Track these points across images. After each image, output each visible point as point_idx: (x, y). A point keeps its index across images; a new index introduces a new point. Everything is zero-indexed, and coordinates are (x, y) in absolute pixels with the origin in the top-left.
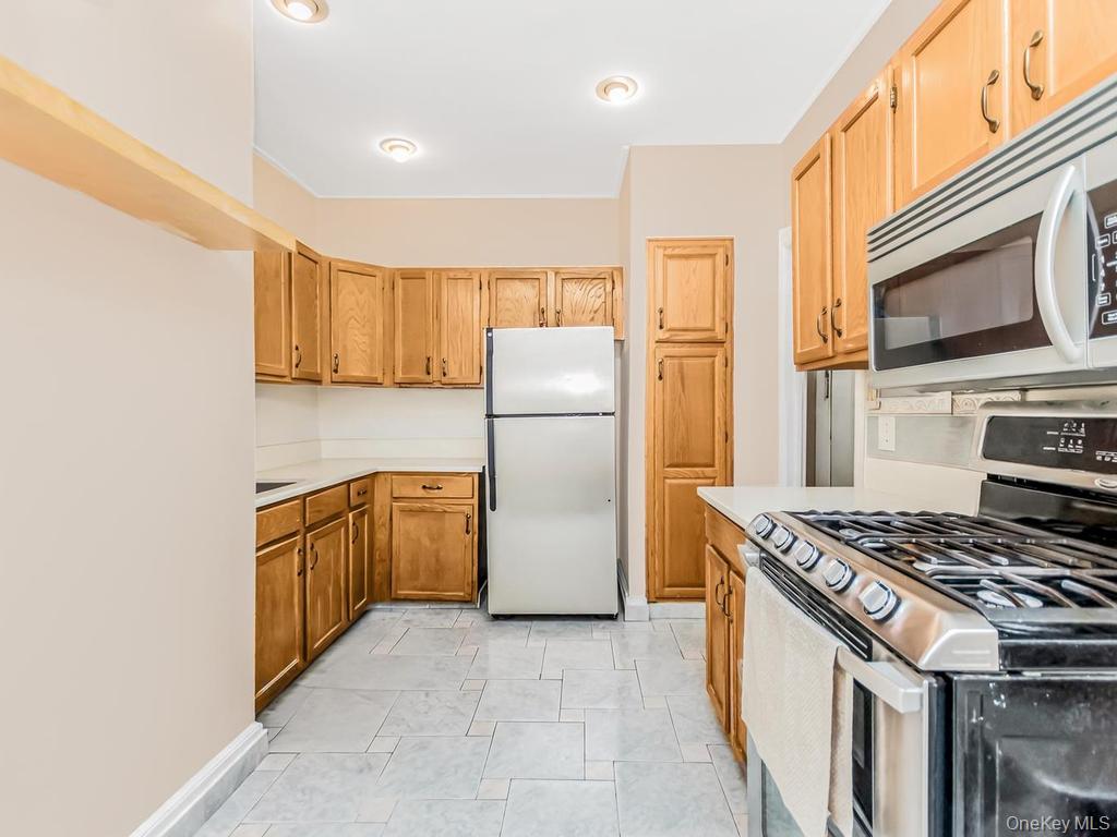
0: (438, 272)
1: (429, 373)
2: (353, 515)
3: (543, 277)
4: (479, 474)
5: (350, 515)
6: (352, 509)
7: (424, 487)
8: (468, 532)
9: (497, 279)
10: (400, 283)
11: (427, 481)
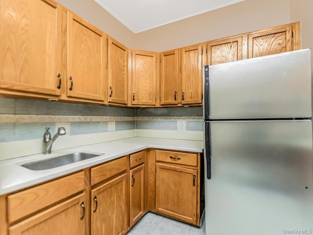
0: (180, 50)
1: (176, 99)
2: (132, 172)
3: (239, 40)
4: (201, 153)
5: (131, 171)
6: (131, 169)
7: (171, 157)
8: (194, 185)
9: (212, 46)
10: (163, 58)
11: (173, 154)
